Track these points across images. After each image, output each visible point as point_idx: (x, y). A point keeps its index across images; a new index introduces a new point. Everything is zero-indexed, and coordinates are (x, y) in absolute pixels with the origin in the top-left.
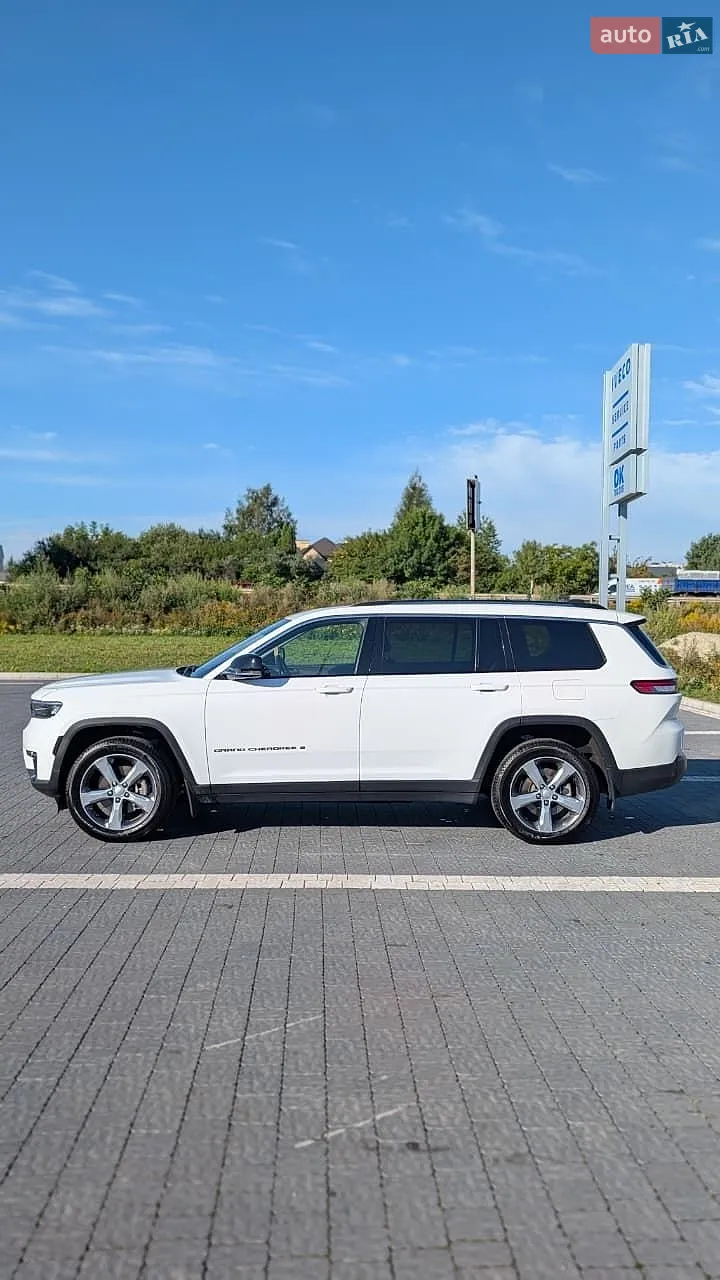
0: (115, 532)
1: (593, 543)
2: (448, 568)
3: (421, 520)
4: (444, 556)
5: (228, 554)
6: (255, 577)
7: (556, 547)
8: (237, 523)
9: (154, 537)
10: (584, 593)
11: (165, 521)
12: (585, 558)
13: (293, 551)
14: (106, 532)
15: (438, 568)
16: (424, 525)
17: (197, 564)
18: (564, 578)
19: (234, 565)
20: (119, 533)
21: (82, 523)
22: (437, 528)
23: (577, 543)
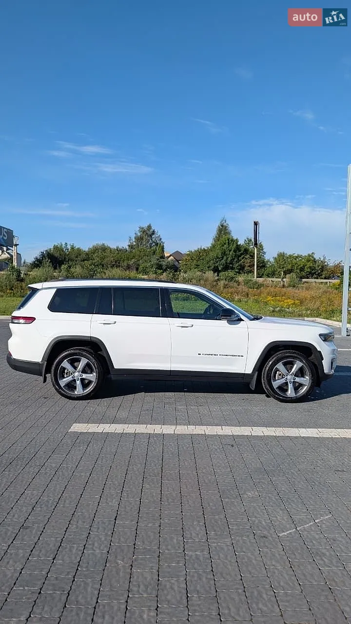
0: (76, 248)
1: (313, 253)
2: (241, 265)
3: (227, 241)
4: (238, 259)
5: (132, 259)
6: (145, 270)
7: (294, 255)
8: (135, 243)
9: (95, 250)
10: (308, 278)
11: (100, 243)
12: (308, 261)
13: (163, 257)
14: (73, 248)
15: (236, 265)
16: (229, 244)
17: (117, 263)
18: (298, 271)
19: (135, 264)
20: (78, 248)
21: (61, 243)
22: (235, 246)
23: (305, 253)
